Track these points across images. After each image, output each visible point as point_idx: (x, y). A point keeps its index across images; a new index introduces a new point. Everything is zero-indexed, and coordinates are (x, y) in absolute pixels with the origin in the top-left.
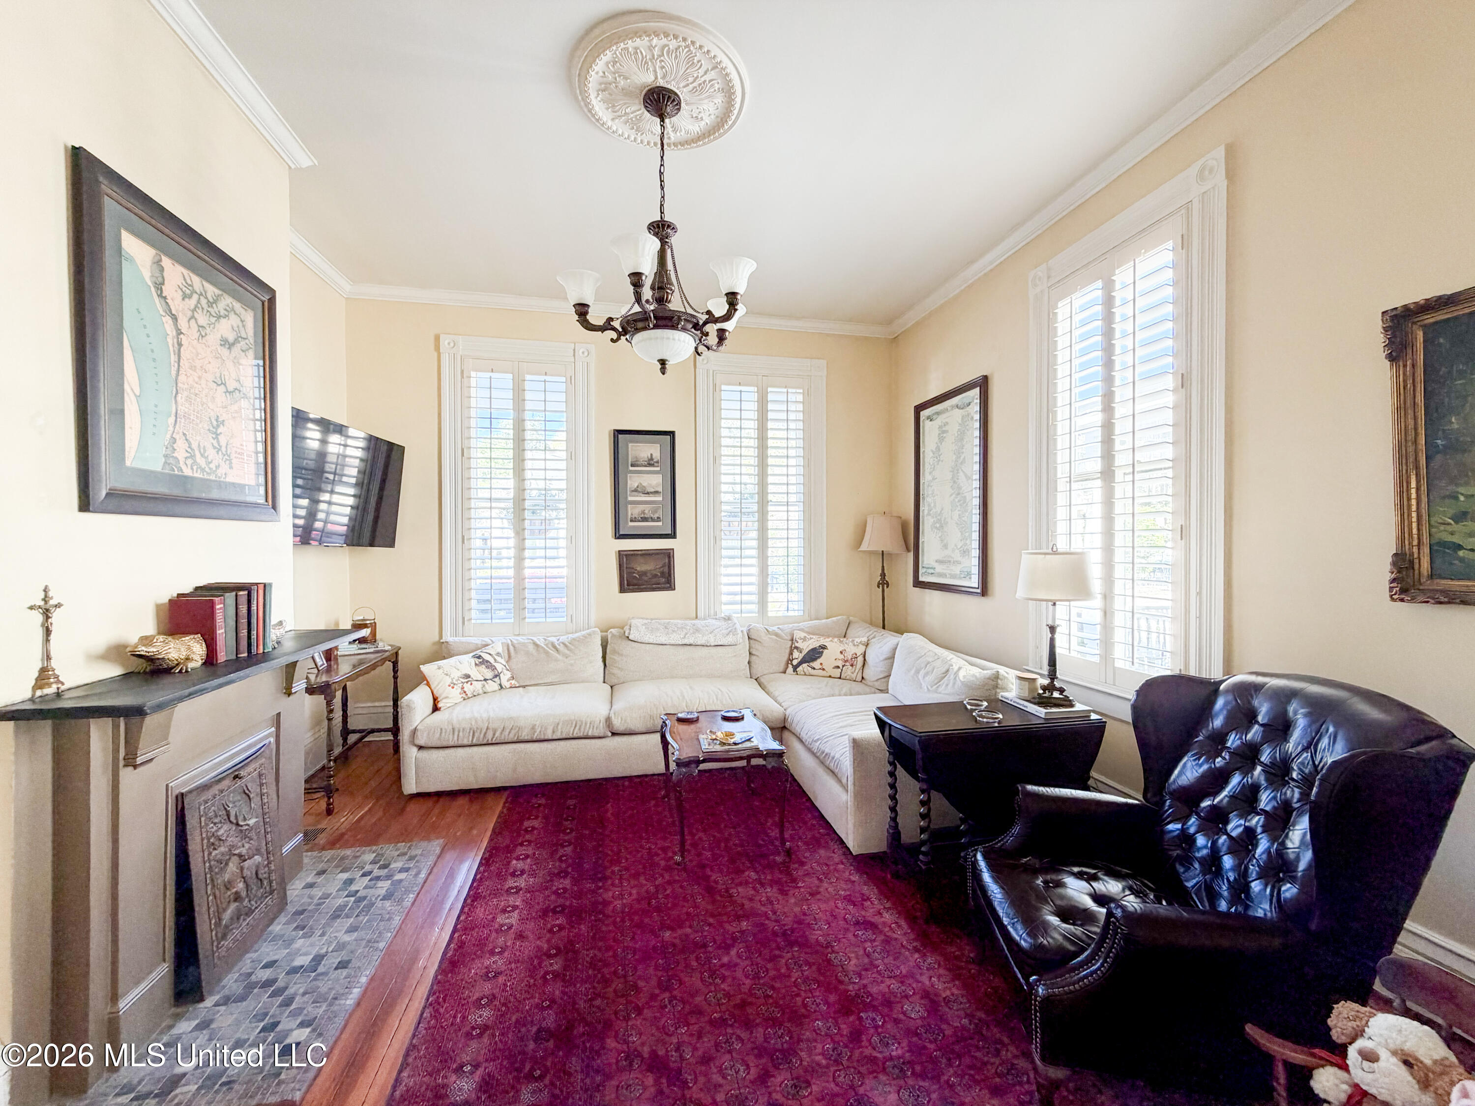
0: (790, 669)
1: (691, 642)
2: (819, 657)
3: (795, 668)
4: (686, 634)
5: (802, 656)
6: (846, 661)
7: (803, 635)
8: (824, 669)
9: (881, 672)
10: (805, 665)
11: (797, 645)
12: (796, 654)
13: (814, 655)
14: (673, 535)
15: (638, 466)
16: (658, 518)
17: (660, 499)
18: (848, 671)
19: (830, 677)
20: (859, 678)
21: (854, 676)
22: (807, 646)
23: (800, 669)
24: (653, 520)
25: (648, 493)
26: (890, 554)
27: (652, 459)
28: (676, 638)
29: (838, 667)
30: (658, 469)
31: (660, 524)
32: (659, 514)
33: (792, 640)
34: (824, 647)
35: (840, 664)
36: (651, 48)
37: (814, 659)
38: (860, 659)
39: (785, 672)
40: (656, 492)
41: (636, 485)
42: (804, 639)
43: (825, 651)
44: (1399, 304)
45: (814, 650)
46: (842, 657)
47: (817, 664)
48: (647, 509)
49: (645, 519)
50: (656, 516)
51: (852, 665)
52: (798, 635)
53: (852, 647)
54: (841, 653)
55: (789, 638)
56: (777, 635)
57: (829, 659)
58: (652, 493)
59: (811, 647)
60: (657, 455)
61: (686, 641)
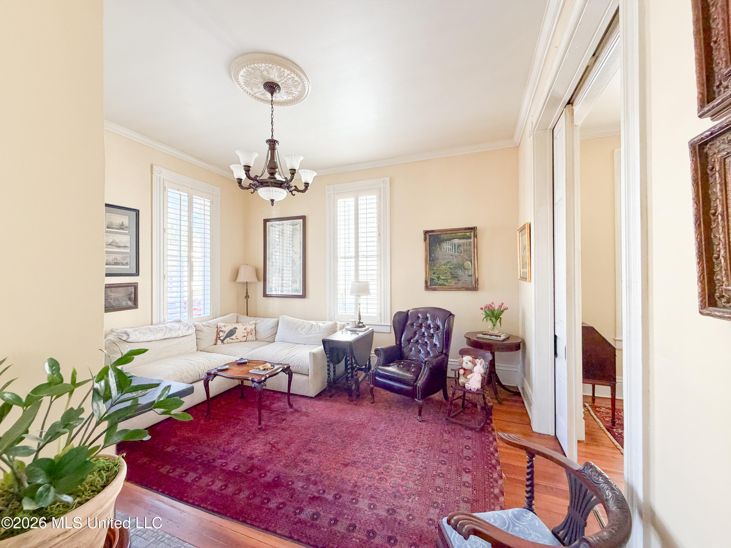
0: (219, 342)
1: (169, 336)
2: (234, 333)
3: (222, 341)
4: (165, 332)
5: (225, 334)
6: (248, 333)
7: (223, 324)
8: (237, 339)
9: (270, 334)
10: (228, 339)
11: (221, 329)
12: (221, 334)
13: (232, 333)
14: (137, 274)
15: (112, 228)
16: (127, 263)
17: (129, 251)
18: (250, 337)
19: (241, 341)
20: (255, 340)
21: (252, 339)
22: (227, 329)
23: (225, 341)
24: (122, 264)
25: (119, 247)
26: (250, 283)
27: (122, 225)
28: (160, 336)
29: (245, 336)
30: (127, 232)
31: (128, 267)
32: (128, 260)
33: (217, 327)
34: (236, 328)
35: (246, 335)
36: (288, 75)
37: (232, 335)
38: (254, 331)
39: (216, 344)
40: (125, 247)
41: (111, 241)
42: (225, 326)
43: (237, 330)
44: (426, 230)
45: (231, 330)
46: (246, 331)
47: (233, 337)
48: (119, 258)
49: (116, 264)
50: (125, 262)
51: (251, 334)
52: (220, 324)
53: (250, 326)
54: (245, 329)
55: (216, 327)
56: (209, 326)
57: (240, 333)
58: (122, 247)
59: (230, 329)
60: (126, 223)
61: (166, 337)
